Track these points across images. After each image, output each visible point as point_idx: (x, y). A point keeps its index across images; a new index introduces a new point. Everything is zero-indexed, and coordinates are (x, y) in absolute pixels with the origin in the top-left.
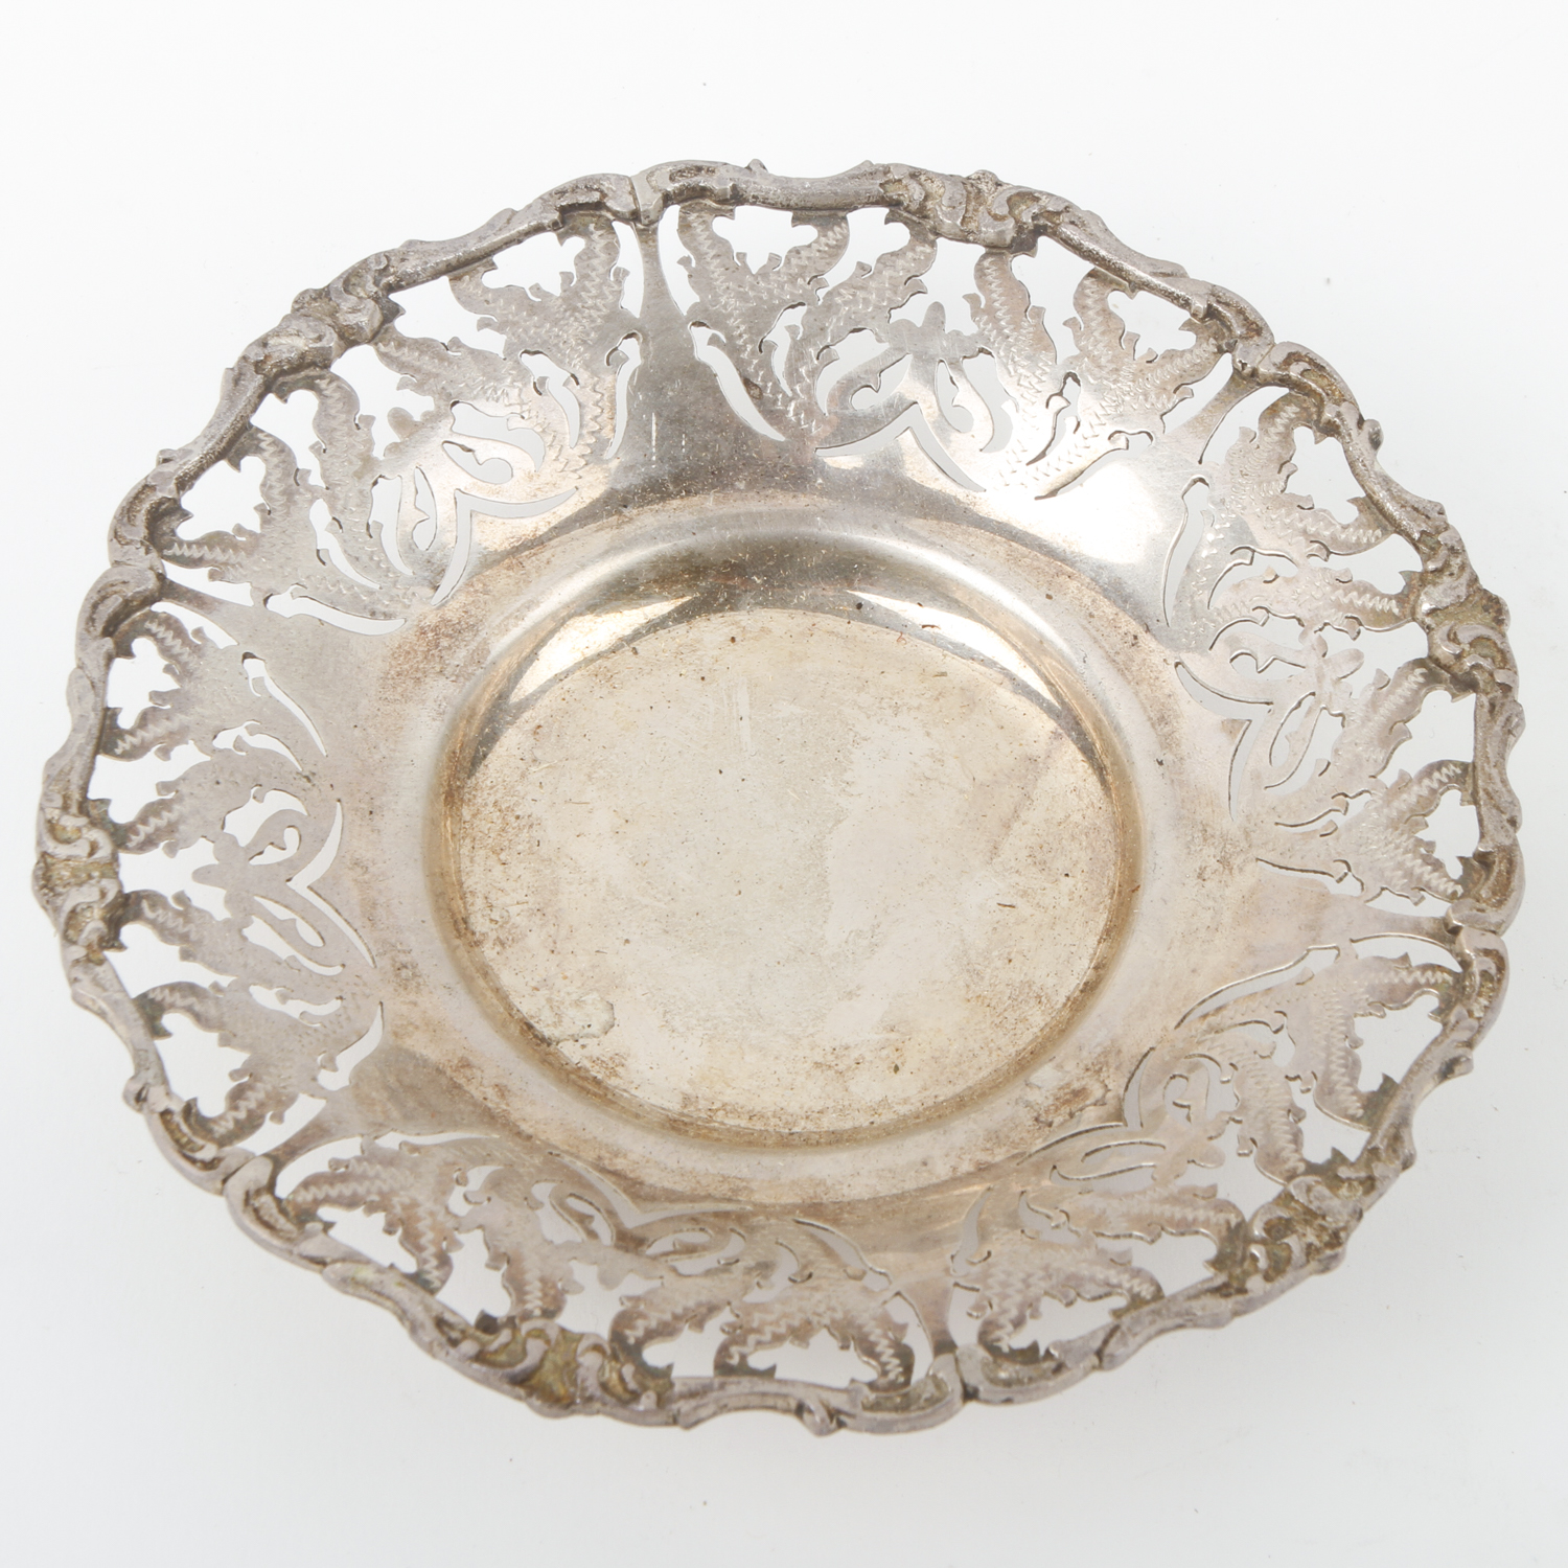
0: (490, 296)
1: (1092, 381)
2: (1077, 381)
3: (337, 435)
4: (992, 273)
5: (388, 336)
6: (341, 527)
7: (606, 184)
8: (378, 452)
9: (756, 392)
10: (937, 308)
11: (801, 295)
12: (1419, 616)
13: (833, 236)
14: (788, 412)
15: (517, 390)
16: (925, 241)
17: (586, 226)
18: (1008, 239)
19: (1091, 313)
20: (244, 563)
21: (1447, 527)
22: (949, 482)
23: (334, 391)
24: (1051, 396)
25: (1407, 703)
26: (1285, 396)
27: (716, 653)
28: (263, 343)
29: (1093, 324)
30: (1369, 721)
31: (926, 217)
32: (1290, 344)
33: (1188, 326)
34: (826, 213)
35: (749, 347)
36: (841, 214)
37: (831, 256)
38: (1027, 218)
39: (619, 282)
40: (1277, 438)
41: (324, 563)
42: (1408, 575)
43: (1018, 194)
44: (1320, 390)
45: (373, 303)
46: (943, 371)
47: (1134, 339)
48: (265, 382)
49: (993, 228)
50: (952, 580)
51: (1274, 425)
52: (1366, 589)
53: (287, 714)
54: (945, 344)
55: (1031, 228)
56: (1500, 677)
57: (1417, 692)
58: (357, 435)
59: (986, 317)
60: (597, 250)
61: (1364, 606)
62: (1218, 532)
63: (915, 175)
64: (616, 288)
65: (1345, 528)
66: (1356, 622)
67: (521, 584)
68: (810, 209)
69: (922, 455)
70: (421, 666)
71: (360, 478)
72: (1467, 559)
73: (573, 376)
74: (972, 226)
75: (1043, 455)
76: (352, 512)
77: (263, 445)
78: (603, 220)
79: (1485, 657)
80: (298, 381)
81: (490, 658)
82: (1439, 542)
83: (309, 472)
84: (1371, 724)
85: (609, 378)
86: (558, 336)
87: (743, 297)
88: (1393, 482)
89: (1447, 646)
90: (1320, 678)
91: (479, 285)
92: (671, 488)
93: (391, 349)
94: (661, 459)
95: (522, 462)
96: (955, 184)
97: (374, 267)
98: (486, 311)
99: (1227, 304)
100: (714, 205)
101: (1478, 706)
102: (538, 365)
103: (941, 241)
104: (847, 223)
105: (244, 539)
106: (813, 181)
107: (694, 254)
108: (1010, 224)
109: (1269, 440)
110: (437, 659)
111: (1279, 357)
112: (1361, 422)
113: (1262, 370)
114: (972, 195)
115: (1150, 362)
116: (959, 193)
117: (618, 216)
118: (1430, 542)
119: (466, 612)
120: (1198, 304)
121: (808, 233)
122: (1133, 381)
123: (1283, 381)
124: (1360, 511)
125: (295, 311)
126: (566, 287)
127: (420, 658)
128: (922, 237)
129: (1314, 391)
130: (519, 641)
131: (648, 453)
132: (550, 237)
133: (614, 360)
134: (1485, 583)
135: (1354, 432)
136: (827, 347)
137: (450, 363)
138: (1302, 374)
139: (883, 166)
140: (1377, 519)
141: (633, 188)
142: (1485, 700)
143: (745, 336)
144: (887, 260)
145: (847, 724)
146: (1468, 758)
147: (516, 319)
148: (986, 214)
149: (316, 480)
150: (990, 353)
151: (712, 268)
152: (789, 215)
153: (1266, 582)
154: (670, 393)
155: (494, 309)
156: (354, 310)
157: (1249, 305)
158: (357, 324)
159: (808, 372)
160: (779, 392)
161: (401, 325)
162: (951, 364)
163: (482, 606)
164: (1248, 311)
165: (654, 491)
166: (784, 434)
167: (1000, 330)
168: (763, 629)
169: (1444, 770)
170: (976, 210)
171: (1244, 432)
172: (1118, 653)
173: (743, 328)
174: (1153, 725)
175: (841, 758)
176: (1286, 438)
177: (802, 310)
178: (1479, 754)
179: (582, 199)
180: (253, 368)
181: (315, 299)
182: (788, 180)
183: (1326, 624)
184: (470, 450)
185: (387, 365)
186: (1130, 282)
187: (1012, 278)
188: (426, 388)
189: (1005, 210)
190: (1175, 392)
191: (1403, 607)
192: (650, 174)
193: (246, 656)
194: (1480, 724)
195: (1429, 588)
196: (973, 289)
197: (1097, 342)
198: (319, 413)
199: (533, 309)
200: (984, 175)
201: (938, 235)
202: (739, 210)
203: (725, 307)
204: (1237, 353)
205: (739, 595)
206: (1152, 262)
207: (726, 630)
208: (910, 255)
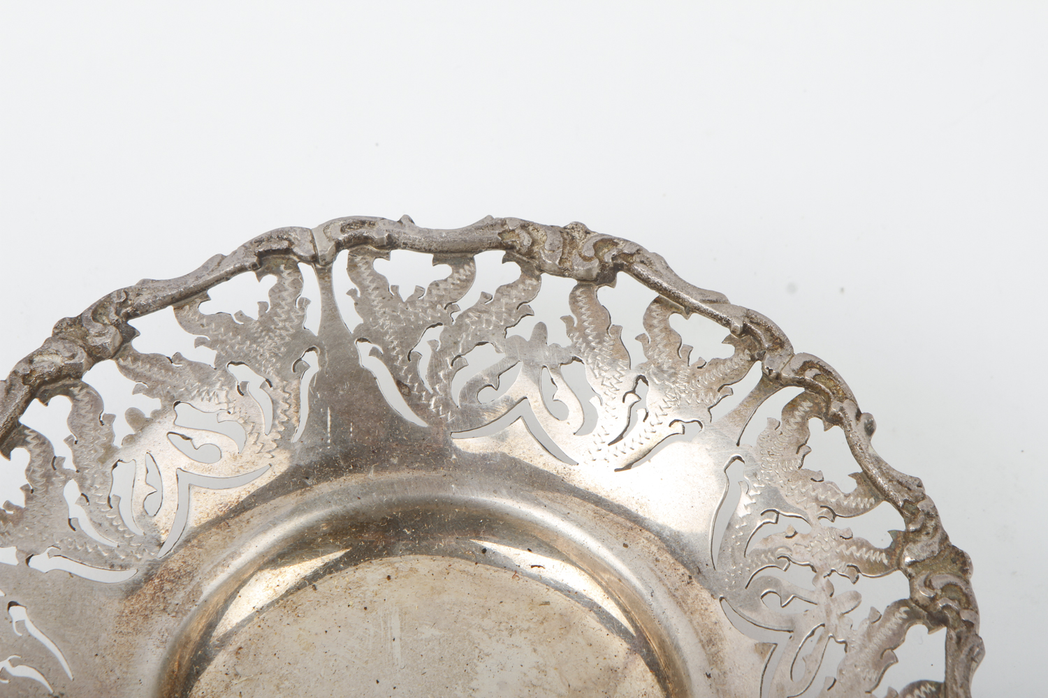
0: (204, 321)
1: (657, 382)
2: (646, 382)
3: (86, 430)
4: (582, 300)
5: (126, 353)
6: (88, 501)
7: (293, 235)
8: (117, 442)
9: (406, 390)
10: (541, 328)
11: (440, 317)
12: (903, 566)
13: (464, 272)
14: (430, 405)
15: (224, 392)
16: (532, 276)
17: (278, 266)
18: (595, 273)
19: (656, 330)
20: (11, 531)
21: (924, 497)
22: (551, 457)
23: (85, 396)
24: (627, 393)
25: (894, 634)
26: (802, 394)
27: (376, 588)
28: (29, 360)
29: (658, 339)
30: (866, 647)
31: (533, 258)
32: (805, 354)
33: (729, 340)
34: (459, 255)
35: (401, 357)
36: (470, 256)
37: (462, 287)
38: (608, 259)
39: (302, 309)
40: (795, 427)
41: (74, 529)
42: (894, 534)
43: (602, 240)
44: (828, 390)
45: (114, 328)
46: (547, 374)
47: (689, 350)
48: (30, 391)
49: (583, 267)
50: (553, 532)
51: (793, 416)
52: (862, 544)
53: (42, 648)
54: (547, 354)
55: (611, 265)
56: (965, 616)
57: (901, 626)
58: (101, 429)
59: (577, 334)
60: (286, 285)
61: (861, 558)
62: (751, 498)
63: (525, 226)
64: (300, 313)
65: (847, 496)
66: (856, 570)
67: (227, 539)
68: (447, 252)
69: (530, 437)
70: (149, 605)
71: (103, 463)
72: (939, 522)
73: (267, 380)
74: (567, 265)
75: (620, 437)
76: (97, 489)
77: (29, 439)
78: (291, 262)
79: (953, 599)
80: (56, 388)
81: (202, 598)
82: (918, 509)
83: (63, 459)
84: (867, 650)
85: (295, 382)
86: (256, 350)
87: (395, 319)
88: (883, 462)
89: (924, 591)
90: (828, 613)
91: (196, 312)
92: (342, 463)
93: (128, 362)
94: (334, 442)
95: (229, 446)
96: (554, 233)
97: (116, 300)
98: (202, 332)
99: (758, 324)
100: (375, 249)
101: (948, 638)
102: (241, 373)
103: (544, 276)
104: (474, 262)
105: (12, 512)
106: (448, 232)
107: (359, 286)
108: (596, 263)
109: (790, 428)
110: (162, 600)
111: (797, 365)
112: (859, 414)
113: (784, 375)
114: (567, 241)
115: (701, 368)
116: (558, 240)
117: (302, 259)
118: (911, 508)
119: (184, 562)
120: (736, 324)
121: (445, 270)
122: (688, 383)
123: (800, 383)
124: (858, 483)
125: (55, 334)
126: (262, 313)
127: (148, 599)
128: (530, 273)
129: (824, 391)
130: (225, 583)
131: (325, 437)
132: (251, 275)
133: (300, 368)
134: (954, 541)
135: (853, 423)
136: (459, 356)
137: (174, 373)
138: (814, 378)
139: (501, 219)
140: (871, 490)
141: (313, 238)
142: (953, 634)
143: (398, 349)
144: (504, 290)
145: (474, 643)
146: (941, 678)
147: (224, 338)
148: (578, 256)
149: (69, 465)
150: (581, 361)
151: (373, 297)
152: (431, 256)
153: (787, 537)
154: (341, 392)
155: (208, 331)
156: (100, 334)
157: (775, 325)
158: (102, 345)
159: (445, 375)
160: (423, 391)
161: (137, 344)
162: (552, 369)
163: (197, 557)
164: (774, 329)
165: (329, 467)
166: (427, 422)
167: (588, 343)
168: (411, 569)
169: (923, 688)
170: (570, 253)
171: (771, 421)
172: (676, 589)
173: (396, 343)
174: (703, 646)
175: (468, 668)
176: (803, 427)
177: (440, 329)
178: (949, 677)
179: (275, 246)
180: (21, 380)
181: (71, 326)
182: (429, 231)
183: (832, 571)
184: (188, 439)
185: (126, 375)
186: (685, 307)
187: (597, 304)
188: (155, 392)
189: (591, 253)
190: (719, 391)
191: (891, 559)
192: (326, 227)
193: (11, 604)
194: (950, 652)
195: (911, 545)
196: (568, 312)
197: (660, 352)
198: (72, 413)
199: (237, 330)
200: (576, 226)
201: (542, 271)
202: (394, 253)
203: (382, 327)
204: (765, 361)
205: (394, 543)
206: (702, 292)
207: (384, 570)
208: (521, 286)
